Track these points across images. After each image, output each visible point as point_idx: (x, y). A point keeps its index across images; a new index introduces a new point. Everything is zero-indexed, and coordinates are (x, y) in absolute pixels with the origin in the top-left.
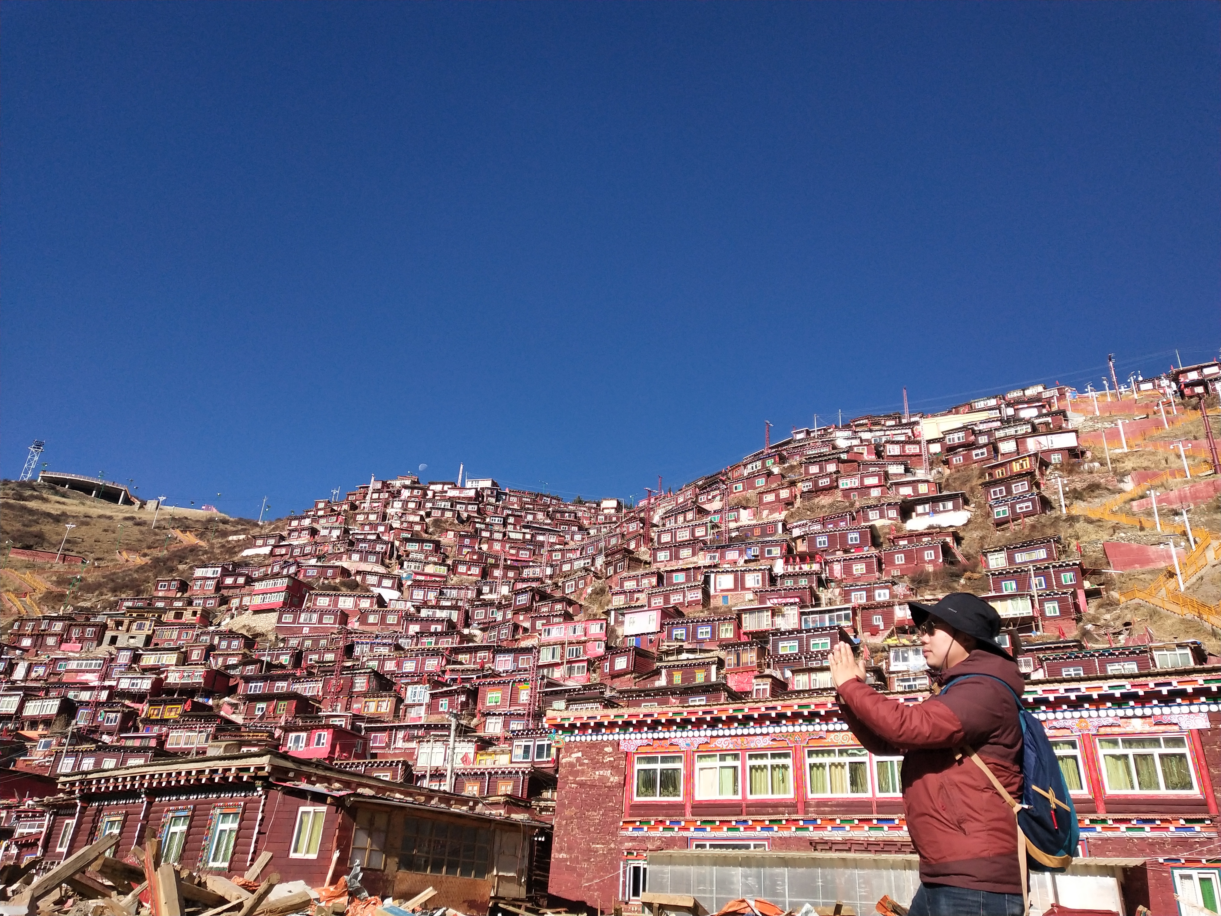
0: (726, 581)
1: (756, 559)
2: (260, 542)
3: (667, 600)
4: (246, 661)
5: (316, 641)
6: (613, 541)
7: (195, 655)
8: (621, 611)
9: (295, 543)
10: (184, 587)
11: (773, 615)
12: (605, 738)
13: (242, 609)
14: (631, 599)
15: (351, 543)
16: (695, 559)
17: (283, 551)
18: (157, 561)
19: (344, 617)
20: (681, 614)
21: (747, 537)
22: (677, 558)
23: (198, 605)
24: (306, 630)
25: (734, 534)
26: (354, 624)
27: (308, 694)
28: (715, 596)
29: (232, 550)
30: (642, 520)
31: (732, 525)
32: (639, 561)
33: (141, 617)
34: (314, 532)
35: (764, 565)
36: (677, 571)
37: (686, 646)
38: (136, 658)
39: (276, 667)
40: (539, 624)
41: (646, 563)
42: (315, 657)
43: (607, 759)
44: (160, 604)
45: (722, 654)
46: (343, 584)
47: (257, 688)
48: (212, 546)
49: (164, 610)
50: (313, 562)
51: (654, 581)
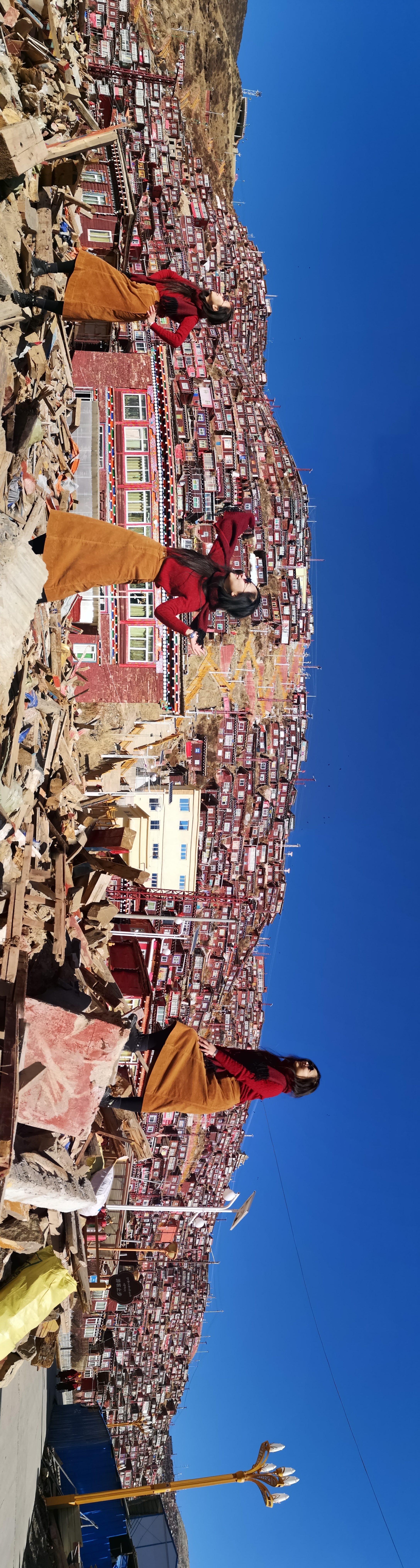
0: (228, 445)
1: (239, 461)
2: (223, 203)
3: (218, 411)
4: (167, 204)
5: (179, 235)
6: (245, 381)
7: (167, 180)
8: (211, 385)
9: (225, 220)
10: (199, 171)
11: (211, 471)
12: (154, 378)
13: (191, 199)
14: (217, 391)
15: (229, 246)
16: (239, 427)
17: (220, 215)
18: (210, 157)
19: (193, 246)
20: (211, 419)
21: (251, 456)
22: (239, 417)
23: (191, 179)
24: (184, 230)
25: (252, 449)
26: (190, 251)
27: (155, 234)
28: (220, 438)
29: (218, 190)
30: (257, 396)
31: (257, 448)
32: (236, 395)
33: (183, 153)
34: (231, 228)
35: (237, 466)
36: (233, 416)
37: (195, 421)
38: (164, 154)
39: (166, 218)
40: (201, 341)
41: (236, 399)
42: (172, 235)
43: (143, 379)
44: (190, 161)
45: (191, 442)
46: (209, 244)
47: (156, 211)
48: (219, 181)
49: (187, 164)
50: (217, 229)
51: (227, 403)
